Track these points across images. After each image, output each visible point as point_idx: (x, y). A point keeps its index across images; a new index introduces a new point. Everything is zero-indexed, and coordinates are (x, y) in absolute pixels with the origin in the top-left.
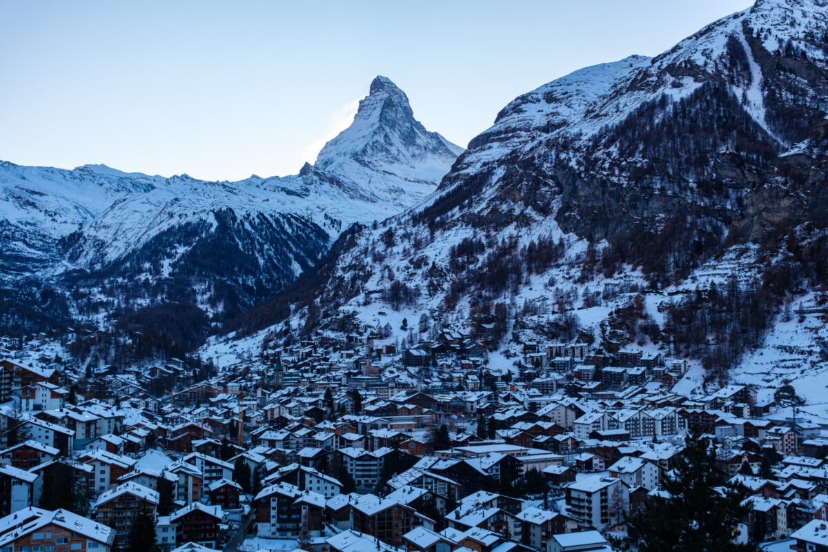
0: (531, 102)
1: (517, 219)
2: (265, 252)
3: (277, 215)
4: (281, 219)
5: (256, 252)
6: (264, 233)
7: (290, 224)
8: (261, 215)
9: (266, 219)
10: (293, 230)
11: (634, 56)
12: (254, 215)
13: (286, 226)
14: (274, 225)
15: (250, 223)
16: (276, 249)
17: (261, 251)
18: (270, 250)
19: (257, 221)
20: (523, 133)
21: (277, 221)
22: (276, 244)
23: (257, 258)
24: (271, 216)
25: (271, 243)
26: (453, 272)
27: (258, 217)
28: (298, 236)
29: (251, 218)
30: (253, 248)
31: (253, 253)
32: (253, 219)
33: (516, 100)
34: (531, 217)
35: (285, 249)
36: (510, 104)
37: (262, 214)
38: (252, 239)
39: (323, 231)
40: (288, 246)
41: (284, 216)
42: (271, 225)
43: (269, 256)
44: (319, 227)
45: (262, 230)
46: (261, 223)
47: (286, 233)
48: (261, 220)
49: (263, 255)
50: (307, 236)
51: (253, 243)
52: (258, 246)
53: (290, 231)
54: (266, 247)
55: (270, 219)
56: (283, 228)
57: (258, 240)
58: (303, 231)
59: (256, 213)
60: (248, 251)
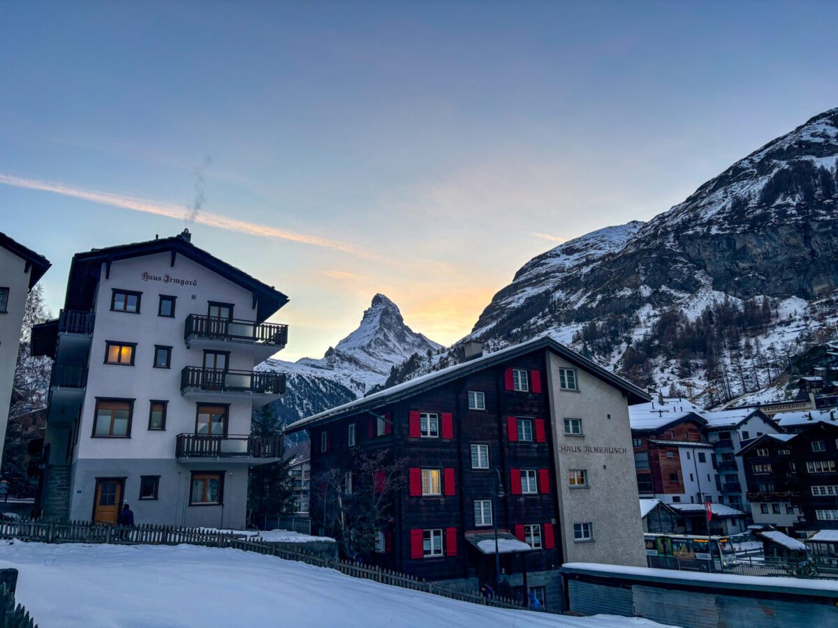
0: (550, 257)
1: (649, 300)
2: (304, 406)
3: (313, 378)
4: (317, 381)
5: (296, 406)
6: (302, 391)
7: (325, 385)
8: (299, 376)
9: (304, 380)
10: (327, 389)
11: (633, 222)
12: (294, 376)
13: (321, 386)
14: (311, 385)
15: (291, 382)
16: (313, 403)
17: (301, 405)
18: (307, 404)
19: (296, 380)
20: (558, 274)
21: (313, 382)
22: (314, 400)
23: (297, 411)
24: (308, 378)
25: (309, 399)
26: (598, 354)
27: (298, 378)
28: (331, 394)
29: (292, 378)
30: (294, 404)
31: (294, 407)
32: (294, 379)
33: (532, 260)
34: (671, 295)
35: (321, 404)
36: (527, 264)
37: (301, 376)
38: (293, 396)
39: (351, 392)
40: (323, 402)
41: (317, 378)
42: (309, 384)
43: (308, 409)
44: (347, 389)
45: (301, 388)
46: (300, 383)
47: (321, 391)
48: (300, 380)
49: (302, 409)
50: (339, 394)
51: (293, 398)
52: (298, 401)
53: (324, 390)
54: (305, 402)
55: (307, 380)
56: (318, 387)
57: (298, 396)
58: (335, 390)
59: (296, 375)
60: (290, 406)
